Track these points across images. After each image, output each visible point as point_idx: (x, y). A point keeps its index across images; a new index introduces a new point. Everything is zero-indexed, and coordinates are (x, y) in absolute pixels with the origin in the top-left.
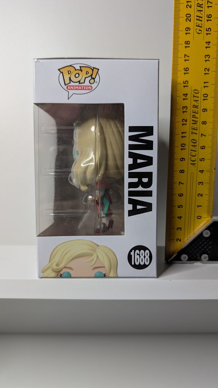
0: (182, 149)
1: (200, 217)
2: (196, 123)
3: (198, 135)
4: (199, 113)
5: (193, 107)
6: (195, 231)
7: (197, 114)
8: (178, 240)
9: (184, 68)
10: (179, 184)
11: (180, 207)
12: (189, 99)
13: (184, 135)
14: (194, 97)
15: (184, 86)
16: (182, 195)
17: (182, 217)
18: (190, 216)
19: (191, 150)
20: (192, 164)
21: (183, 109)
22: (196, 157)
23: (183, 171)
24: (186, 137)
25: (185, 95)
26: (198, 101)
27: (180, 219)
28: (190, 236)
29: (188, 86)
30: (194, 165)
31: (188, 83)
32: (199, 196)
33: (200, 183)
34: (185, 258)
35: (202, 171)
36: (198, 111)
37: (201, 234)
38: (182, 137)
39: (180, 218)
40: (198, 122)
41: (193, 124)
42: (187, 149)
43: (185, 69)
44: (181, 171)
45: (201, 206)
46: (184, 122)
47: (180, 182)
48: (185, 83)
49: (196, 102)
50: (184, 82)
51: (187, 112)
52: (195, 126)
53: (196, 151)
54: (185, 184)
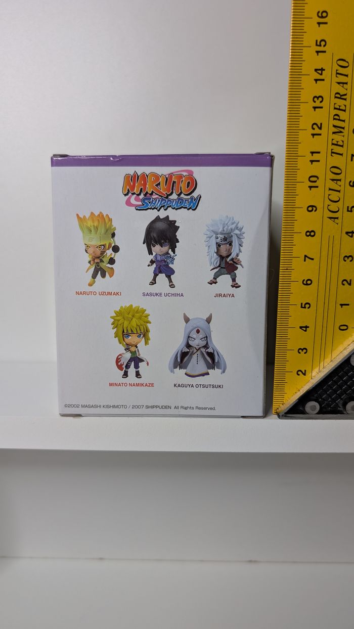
0: (311, 187)
1: (345, 328)
2: (341, 132)
3: (345, 155)
4: (347, 110)
5: (336, 97)
6: (334, 355)
7: (344, 112)
8: (299, 373)
9: (319, 12)
10: (305, 261)
11: (305, 307)
12: (327, 80)
13: (316, 156)
14: (338, 75)
15: (318, 52)
16: (309, 282)
17: (308, 327)
18: (325, 325)
19: (330, 189)
20: (330, 218)
21: (315, 102)
22: (340, 204)
23: (312, 234)
24: (319, 161)
25: (320, 72)
26: (346, 83)
27: (306, 331)
28: (326, 364)
29: (325, 52)
30: (335, 220)
31: (325, 46)
32: (344, 285)
33: (346, 259)
34: (313, 408)
35: (351, 234)
36: (345, 106)
37: (347, 361)
38: (312, 161)
39: (304, 329)
40: (346, 128)
41: (334, 133)
42: (321, 189)
43: (320, 15)
44: (308, 234)
45: (348, 305)
46: (317, 131)
47: (306, 256)
48: (320, 45)
49: (343, 87)
50: (318, 44)
51: (322, 107)
52: (338, 138)
53: (339, 191)
54: (316, 260)
